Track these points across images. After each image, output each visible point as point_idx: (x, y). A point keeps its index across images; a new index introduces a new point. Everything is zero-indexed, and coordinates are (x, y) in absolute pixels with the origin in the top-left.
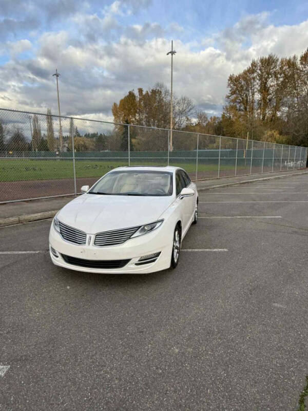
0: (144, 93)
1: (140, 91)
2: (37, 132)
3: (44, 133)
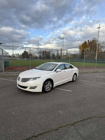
0: (90, 41)
1: (88, 41)
2: (58, 54)
3: (60, 54)
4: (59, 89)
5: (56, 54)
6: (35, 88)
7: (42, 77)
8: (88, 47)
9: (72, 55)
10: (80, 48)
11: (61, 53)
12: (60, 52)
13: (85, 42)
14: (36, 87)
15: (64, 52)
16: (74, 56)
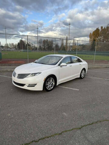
0: (103, 28)
1: (102, 27)
2: (62, 44)
3: (65, 44)
4: (64, 87)
5: (60, 45)
6: (34, 86)
7: (42, 72)
8: (101, 36)
9: (80, 45)
10: (90, 36)
11: (67, 43)
12: (65, 41)
13: (98, 29)
14: (36, 84)
15: (71, 42)
16: (83, 47)
